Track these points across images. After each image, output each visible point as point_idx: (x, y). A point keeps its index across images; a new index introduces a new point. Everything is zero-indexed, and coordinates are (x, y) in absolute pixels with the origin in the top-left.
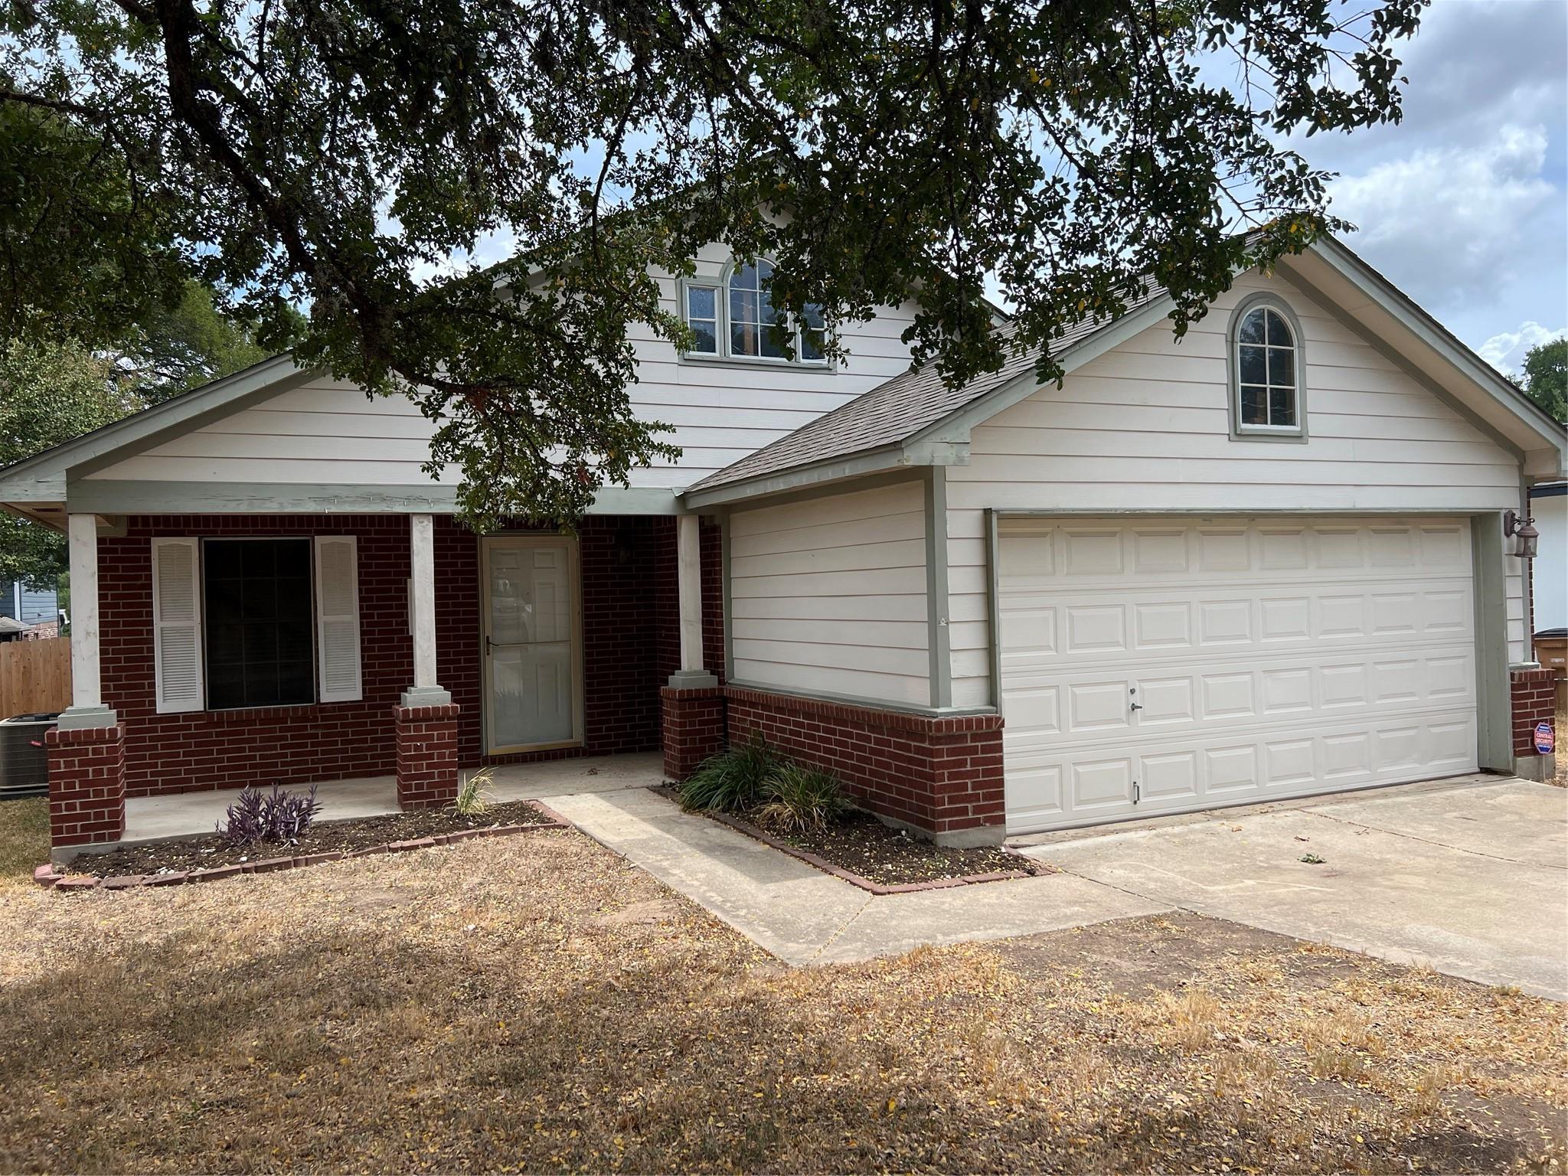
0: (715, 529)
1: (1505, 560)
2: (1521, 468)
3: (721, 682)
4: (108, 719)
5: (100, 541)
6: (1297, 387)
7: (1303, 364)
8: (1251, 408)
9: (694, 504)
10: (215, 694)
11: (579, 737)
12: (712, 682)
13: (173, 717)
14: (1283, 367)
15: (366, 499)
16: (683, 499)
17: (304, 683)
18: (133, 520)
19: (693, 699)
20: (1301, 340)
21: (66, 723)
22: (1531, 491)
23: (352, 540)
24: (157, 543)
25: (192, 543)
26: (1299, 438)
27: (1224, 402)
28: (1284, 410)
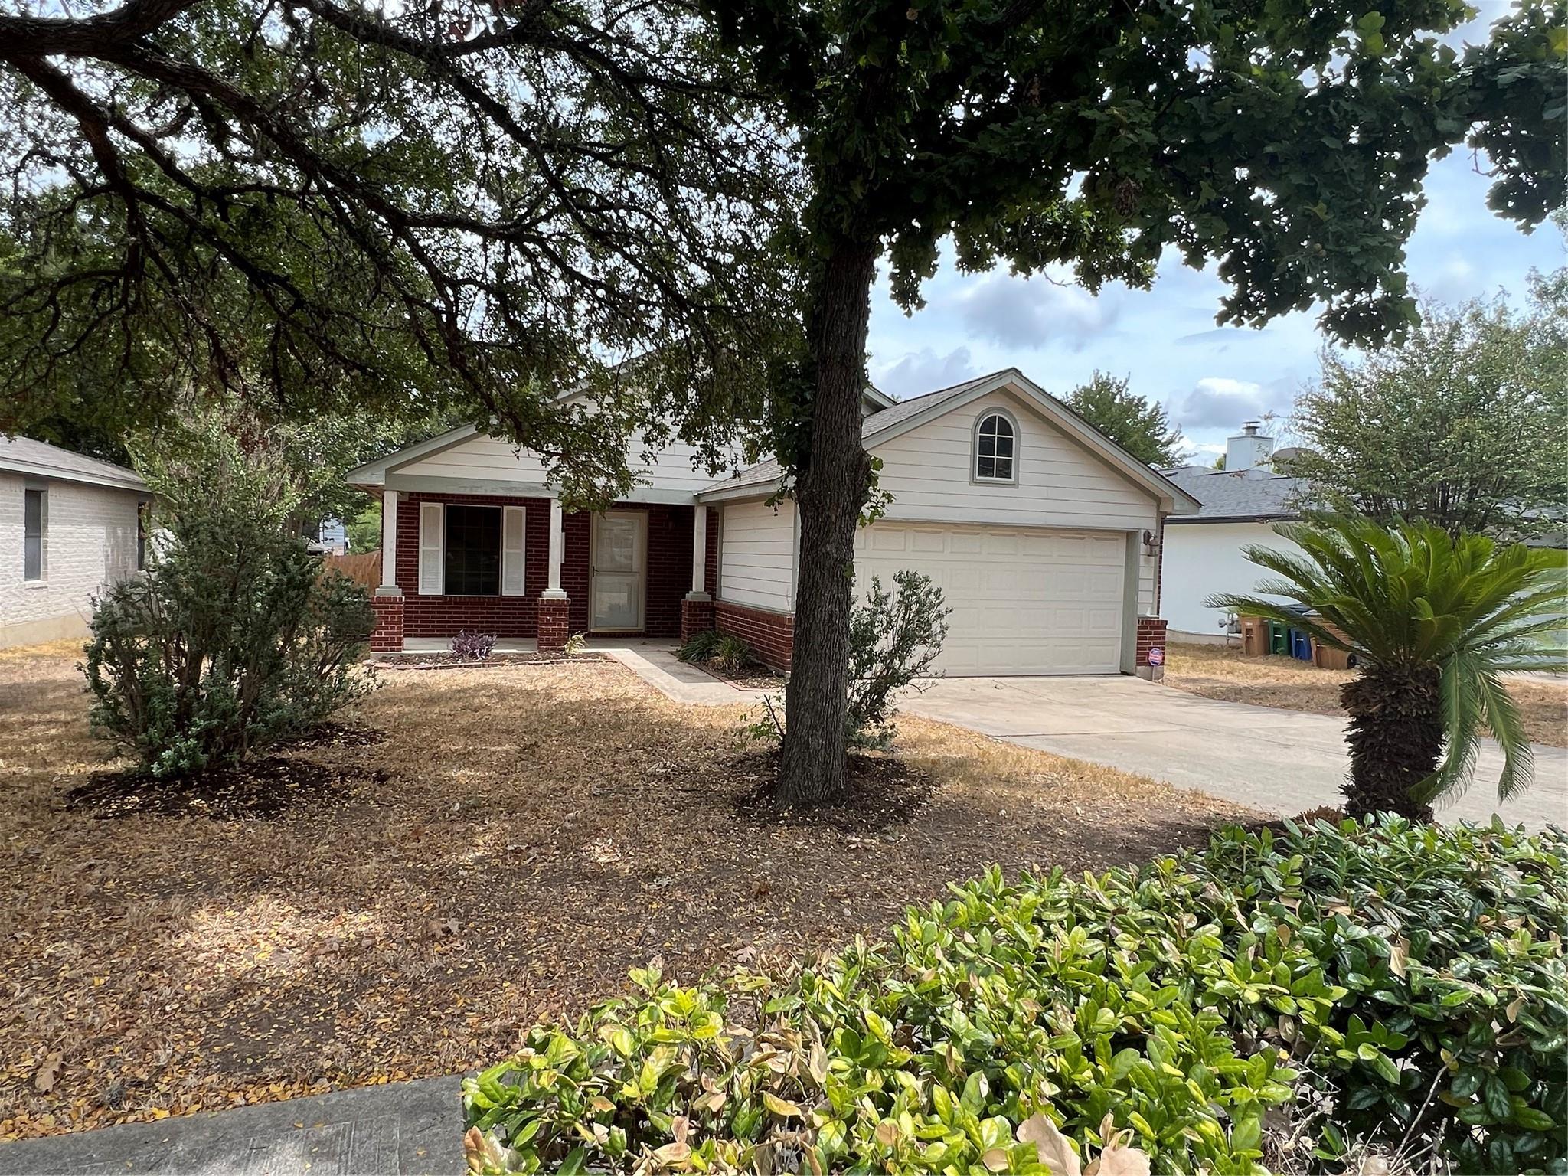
0: (716, 514)
1: (1142, 558)
2: (1158, 507)
3: (714, 599)
4: (398, 593)
5: (399, 503)
6: (1013, 458)
7: (1019, 445)
8: (985, 468)
9: (703, 500)
10: (449, 586)
11: (641, 626)
12: (709, 598)
13: (426, 597)
14: (1006, 447)
15: (529, 489)
16: (698, 497)
17: (494, 585)
18: (411, 494)
19: (697, 607)
20: (1018, 431)
21: (379, 592)
22: (1163, 522)
23: (523, 509)
24: (423, 504)
25: (441, 506)
26: (1013, 485)
27: (968, 465)
28: (1005, 470)
